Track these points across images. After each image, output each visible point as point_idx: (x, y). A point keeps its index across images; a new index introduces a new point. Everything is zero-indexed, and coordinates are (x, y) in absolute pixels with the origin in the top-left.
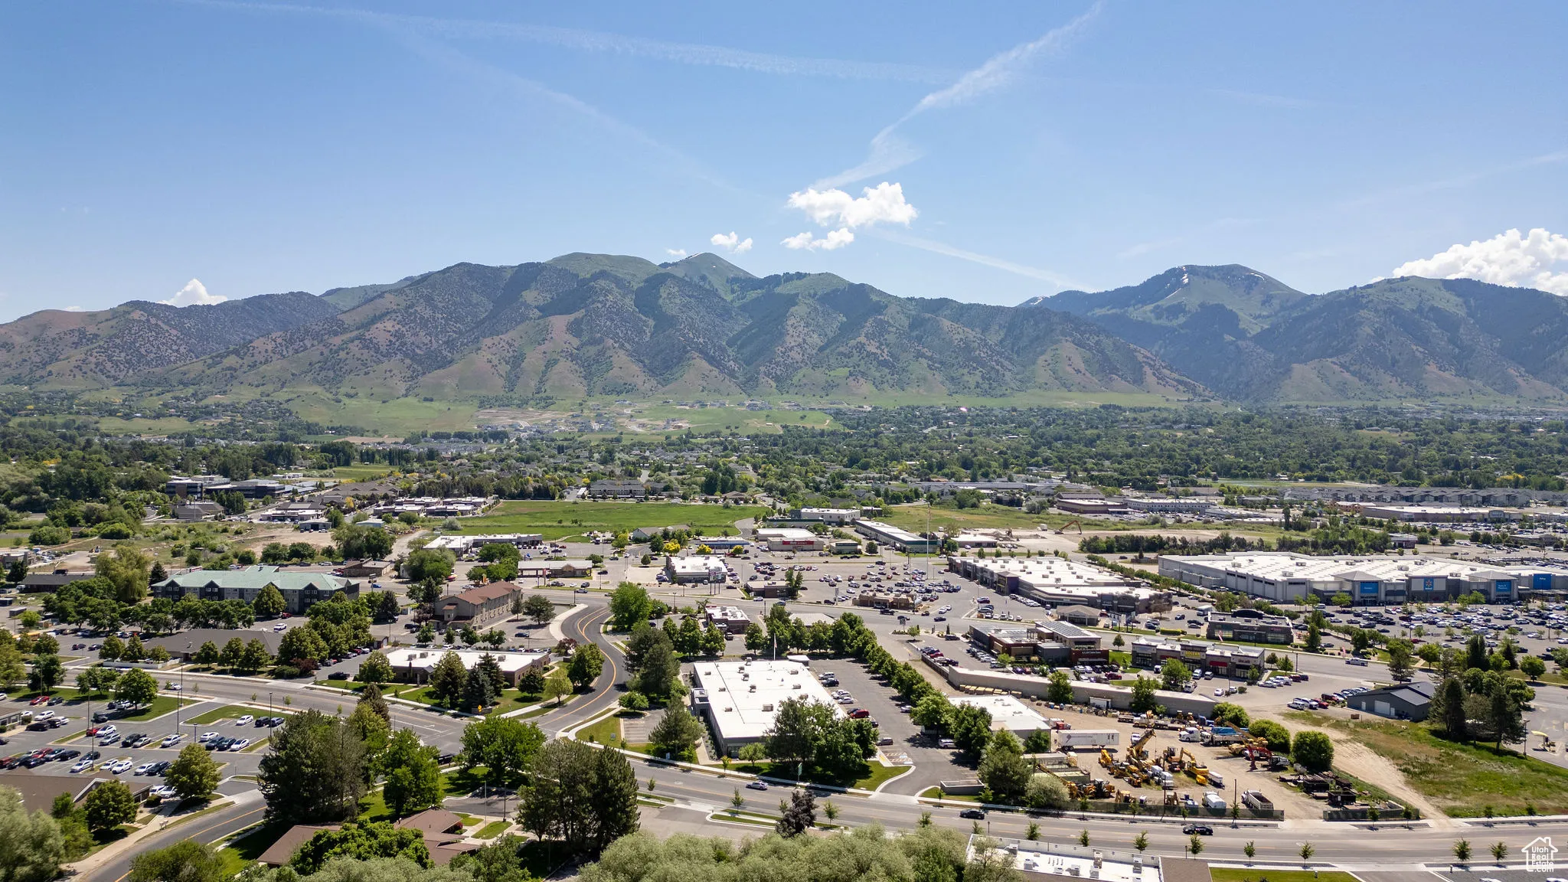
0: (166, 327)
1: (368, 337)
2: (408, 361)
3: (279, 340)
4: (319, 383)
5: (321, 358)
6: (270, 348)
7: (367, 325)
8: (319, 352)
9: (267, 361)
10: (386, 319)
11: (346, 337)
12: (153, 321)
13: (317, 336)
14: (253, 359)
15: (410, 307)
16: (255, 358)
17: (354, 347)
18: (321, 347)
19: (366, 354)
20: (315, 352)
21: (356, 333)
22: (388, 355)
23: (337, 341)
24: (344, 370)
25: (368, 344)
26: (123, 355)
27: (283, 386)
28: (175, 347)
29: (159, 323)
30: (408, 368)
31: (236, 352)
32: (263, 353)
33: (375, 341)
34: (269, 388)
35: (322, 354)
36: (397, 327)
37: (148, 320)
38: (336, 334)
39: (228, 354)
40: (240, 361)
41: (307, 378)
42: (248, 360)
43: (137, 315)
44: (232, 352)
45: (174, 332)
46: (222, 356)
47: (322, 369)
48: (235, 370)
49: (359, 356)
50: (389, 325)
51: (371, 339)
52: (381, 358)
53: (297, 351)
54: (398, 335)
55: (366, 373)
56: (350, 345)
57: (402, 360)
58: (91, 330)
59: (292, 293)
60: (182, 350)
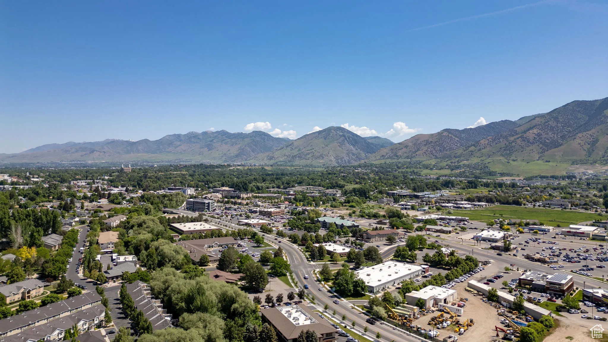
0: (454, 137)
1: (525, 136)
2: (541, 145)
3: (490, 140)
4: (502, 155)
5: (505, 146)
6: (486, 143)
7: (525, 132)
8: (504, 144)
9: (485, 148)
10: (534, 128)
11: (516, 137)
12: (450, 135)
13: (506, 138)
14: (480, 147)
15: (546, 122)
16: (481, 147)
17: (519, 141)
18: (506, 142)
19: (523, 144)
20: (503, 143)
21: (521, 135)
22: (533, 143)
23: (512, 139)
24: (513, 150)
25: (524, 139)
26: (439, 148)
27: (489, 157)
28: (456, 144)
29: (452, 136)
30: (541, 148)
31: (474, 145)
32: (484, 145)
33: (528, 138)
34: (484, 158)
35: (505, 144)
36: (539, 132)
37: (448, 135)
38: (513, 136)
39: (472, 145)
40: (475, 148)
41: (499, 154)
42: (478, 148)
43: (445, 134)
44: (473, 145)
45: (457, 139)
46: (469, 147)
47: (505, 150)
48: (473, 152)
49: (520, 144)
50: (535, 131)
51: (526, 138)
52: (530, 144)
53: (496, 144)
54: (539, 135)
55: (522, 151)
56: (517, 140)
57: (538, 145)
58: (430, 140)
59: (502, 121)
60: (458, 145)
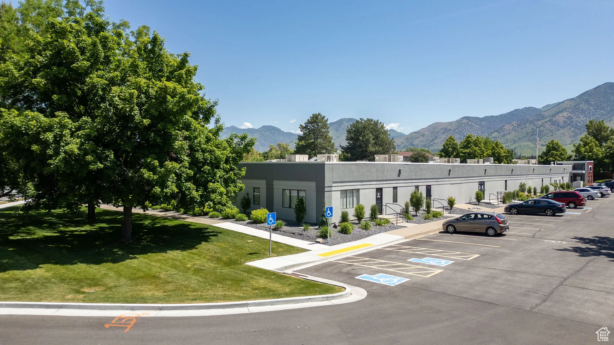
0: (474, 125)
1: (554, 120)
2: (573, 129)
3: (515, 125)
4: (529, 140)
5: (532, 131)
6: (511, 128)
7: (554, 116)
8: (531, 128)
9: (509, 134)
10: (564, 112)
11: (544, 121)
12: (470, 123)
13: (532, 122)
14: (504, 133)
15: (577, 105)
16: (505, 133)
17: (547, 125)
18: (532, 126)
19: (553, 128)
20: (529, 128)
21: (549, 119)
22: (563, 127)
23: (540, 123)
24: (542, 135)
25: (553, 123)
26: (458, 135)
27: (515, 143)
28: (477, 132)
29: (472, 123)
30: (573, 132)
31: (497, 131)
32: (508, 131)
33: (558, 121)
34: (509, 144)
35: (533, 129)
36: (569, 115)
37: (468, 123)
38: (540, 120)
39: (494, 132)
40: (499, 134)
41: (525, 139)
42: (502, 134)
43: (464, 121)
44: (496, 131)
45: (477, 126)
46: (492, 133)
47: (532, 135)
48: (496, 138)
49: (549, 128)
50: (565, 114)
51: (555, 121)
52: (560, 128)
53: (522, 129)
54: (569, 118)
55: (552, 135)
56: (545, 124)
57: (570, 129)
58: (449, 128)
59: (526, 108)
60: (479, 132)
